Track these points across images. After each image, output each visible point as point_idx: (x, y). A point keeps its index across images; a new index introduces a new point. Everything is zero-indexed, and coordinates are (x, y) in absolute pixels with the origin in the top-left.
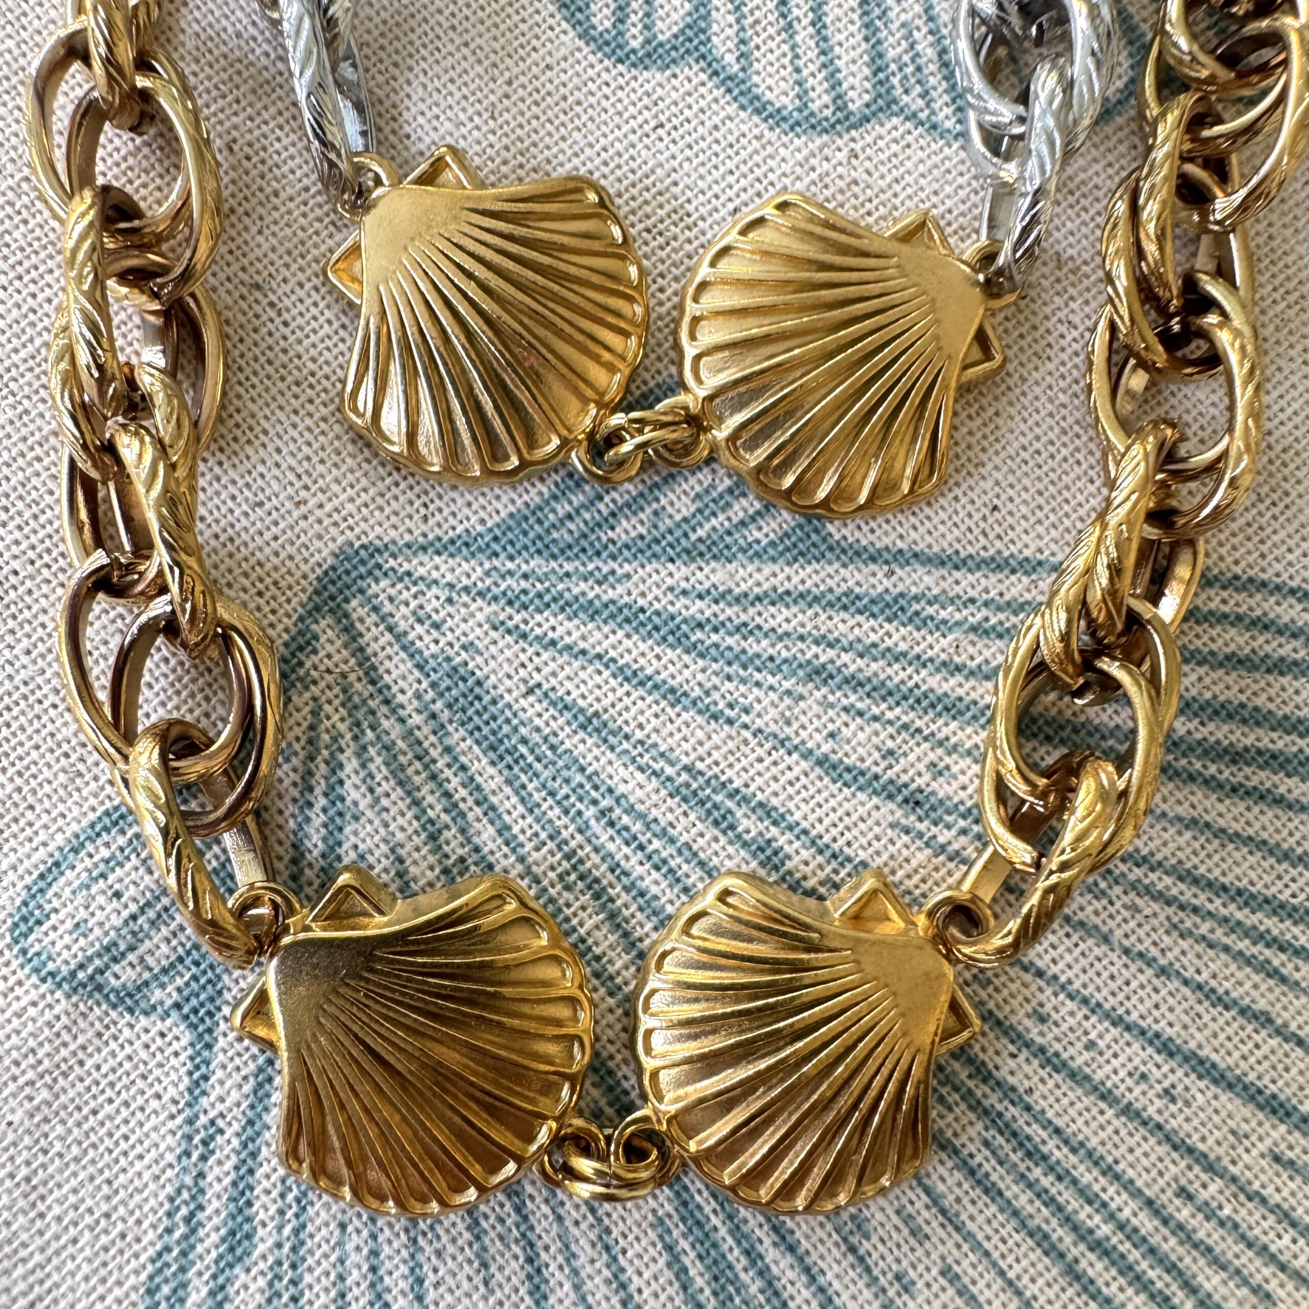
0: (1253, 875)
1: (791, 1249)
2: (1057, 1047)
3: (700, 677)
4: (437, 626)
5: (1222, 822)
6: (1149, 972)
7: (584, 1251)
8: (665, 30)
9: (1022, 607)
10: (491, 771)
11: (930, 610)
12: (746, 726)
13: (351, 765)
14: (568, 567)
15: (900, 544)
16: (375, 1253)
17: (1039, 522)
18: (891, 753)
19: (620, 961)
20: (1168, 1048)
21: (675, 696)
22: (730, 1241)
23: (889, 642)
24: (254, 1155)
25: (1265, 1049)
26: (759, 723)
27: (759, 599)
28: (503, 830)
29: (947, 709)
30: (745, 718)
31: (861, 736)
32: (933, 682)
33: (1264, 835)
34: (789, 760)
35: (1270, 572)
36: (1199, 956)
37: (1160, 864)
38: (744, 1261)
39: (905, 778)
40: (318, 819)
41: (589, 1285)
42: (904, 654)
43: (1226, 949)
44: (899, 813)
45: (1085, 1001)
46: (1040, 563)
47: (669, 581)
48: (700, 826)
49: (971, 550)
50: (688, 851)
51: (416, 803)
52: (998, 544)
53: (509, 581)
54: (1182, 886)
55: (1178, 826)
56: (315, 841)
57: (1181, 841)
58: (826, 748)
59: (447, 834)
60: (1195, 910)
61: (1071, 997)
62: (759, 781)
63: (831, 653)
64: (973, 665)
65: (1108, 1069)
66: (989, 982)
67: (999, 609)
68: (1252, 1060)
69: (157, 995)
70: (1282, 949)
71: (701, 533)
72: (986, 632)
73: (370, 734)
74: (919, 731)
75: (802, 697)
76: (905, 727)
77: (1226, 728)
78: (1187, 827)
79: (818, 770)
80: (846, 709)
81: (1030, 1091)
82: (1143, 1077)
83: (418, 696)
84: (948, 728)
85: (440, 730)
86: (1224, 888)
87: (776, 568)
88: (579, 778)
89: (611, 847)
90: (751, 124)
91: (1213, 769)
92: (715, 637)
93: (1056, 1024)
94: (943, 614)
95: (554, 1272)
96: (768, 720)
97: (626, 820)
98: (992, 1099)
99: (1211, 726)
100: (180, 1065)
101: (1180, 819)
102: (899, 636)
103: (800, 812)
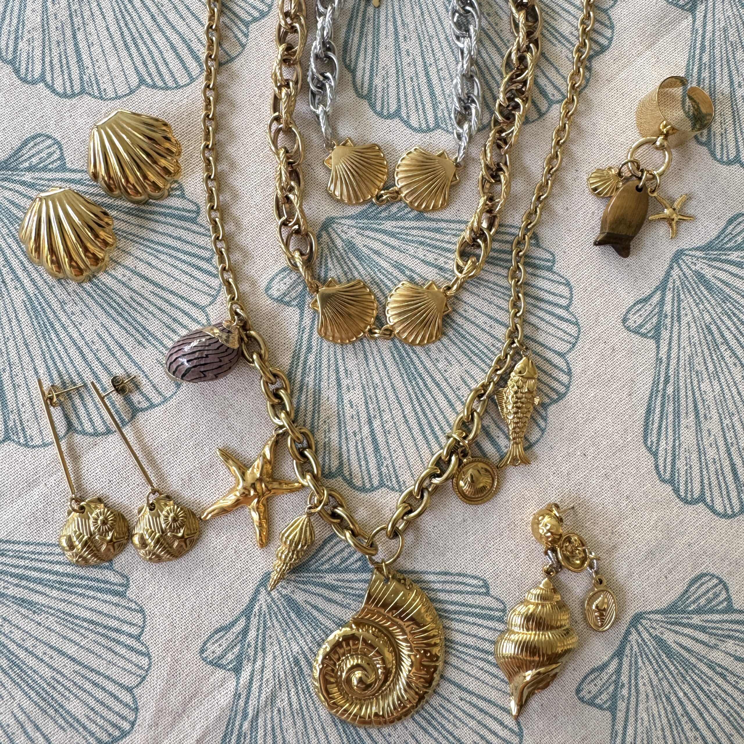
1: (415, 353)
2: (469, 317)
3: (398, 244)
4: (346, 233)
5: (503, 274)
6: (488, 303)
7: (375, 353)
8: (392, 111)
10: (357, 261)
11: (445, 231)
12: (407, 253)
13: (329, 260)
14: (372, 222)
15: (439, 218)
16: (335, 352)
18: (436, 259)
19: (382, 298)
20: (491, 317)
21: (393, 247)
22: (403, 351)
23: (436, 237)
24: (312, 333)
26: (410, 253)
27: (410, 228)
28: (359, 273)
29: (448, 251)
31: (430, 256)
32: (445, 245)
34: (416, 260)
35: (516, 224)
36: (498, 300)
37: (490, 282)
38: (406, 355)
39: (439, 264)
40: (323, 270)
41: (376, 359)
42: (439, 240)
44: (438, 271)
45: (474, 308)
46: (468, 221)
47: (392, 225)
48: (398, 273)
49: (453, 219)
50: (396, 277)
51: (342, 267)
52: (459, 218)
53: (360, 224)
54: (495, 286)
56: (322, 275)
57: (495, 277)
58: (423, 258)
59: (348, 274)
60: (497, 291)
61: (471, 307)
62: (410, 264)
63: (425, 239)
64: (453, 242)
65: (479, 321)
67: (459, 231)
69: (293, 303)
71: (398, 215)
72: (456, 235)
73: (333, 254)
74: (442, 255)
75: (418, 248)
76: (439, 254)
77: (505, 255)
78: (496, 275)
79: (422, 262)
80: (427, 250)
81: (463, 325)
82: (486, 323)
83: (342, 247)
84: (448, 255)
85: (347, 254)
87: (414, 222)
88: (374, 263)
89: (380, 276)
90: (409, 131)
91: (502, 263)
92: (401, 236)
93: (468, 312)
94: (448, 232)
95: (370, 357)
96: (412, 252)
97: (383, 271)
98: (456, 326)
99: (502, 255)
100: (298, 316)
101: (495, 273)
102: (438, 236)
103: (418, 270)
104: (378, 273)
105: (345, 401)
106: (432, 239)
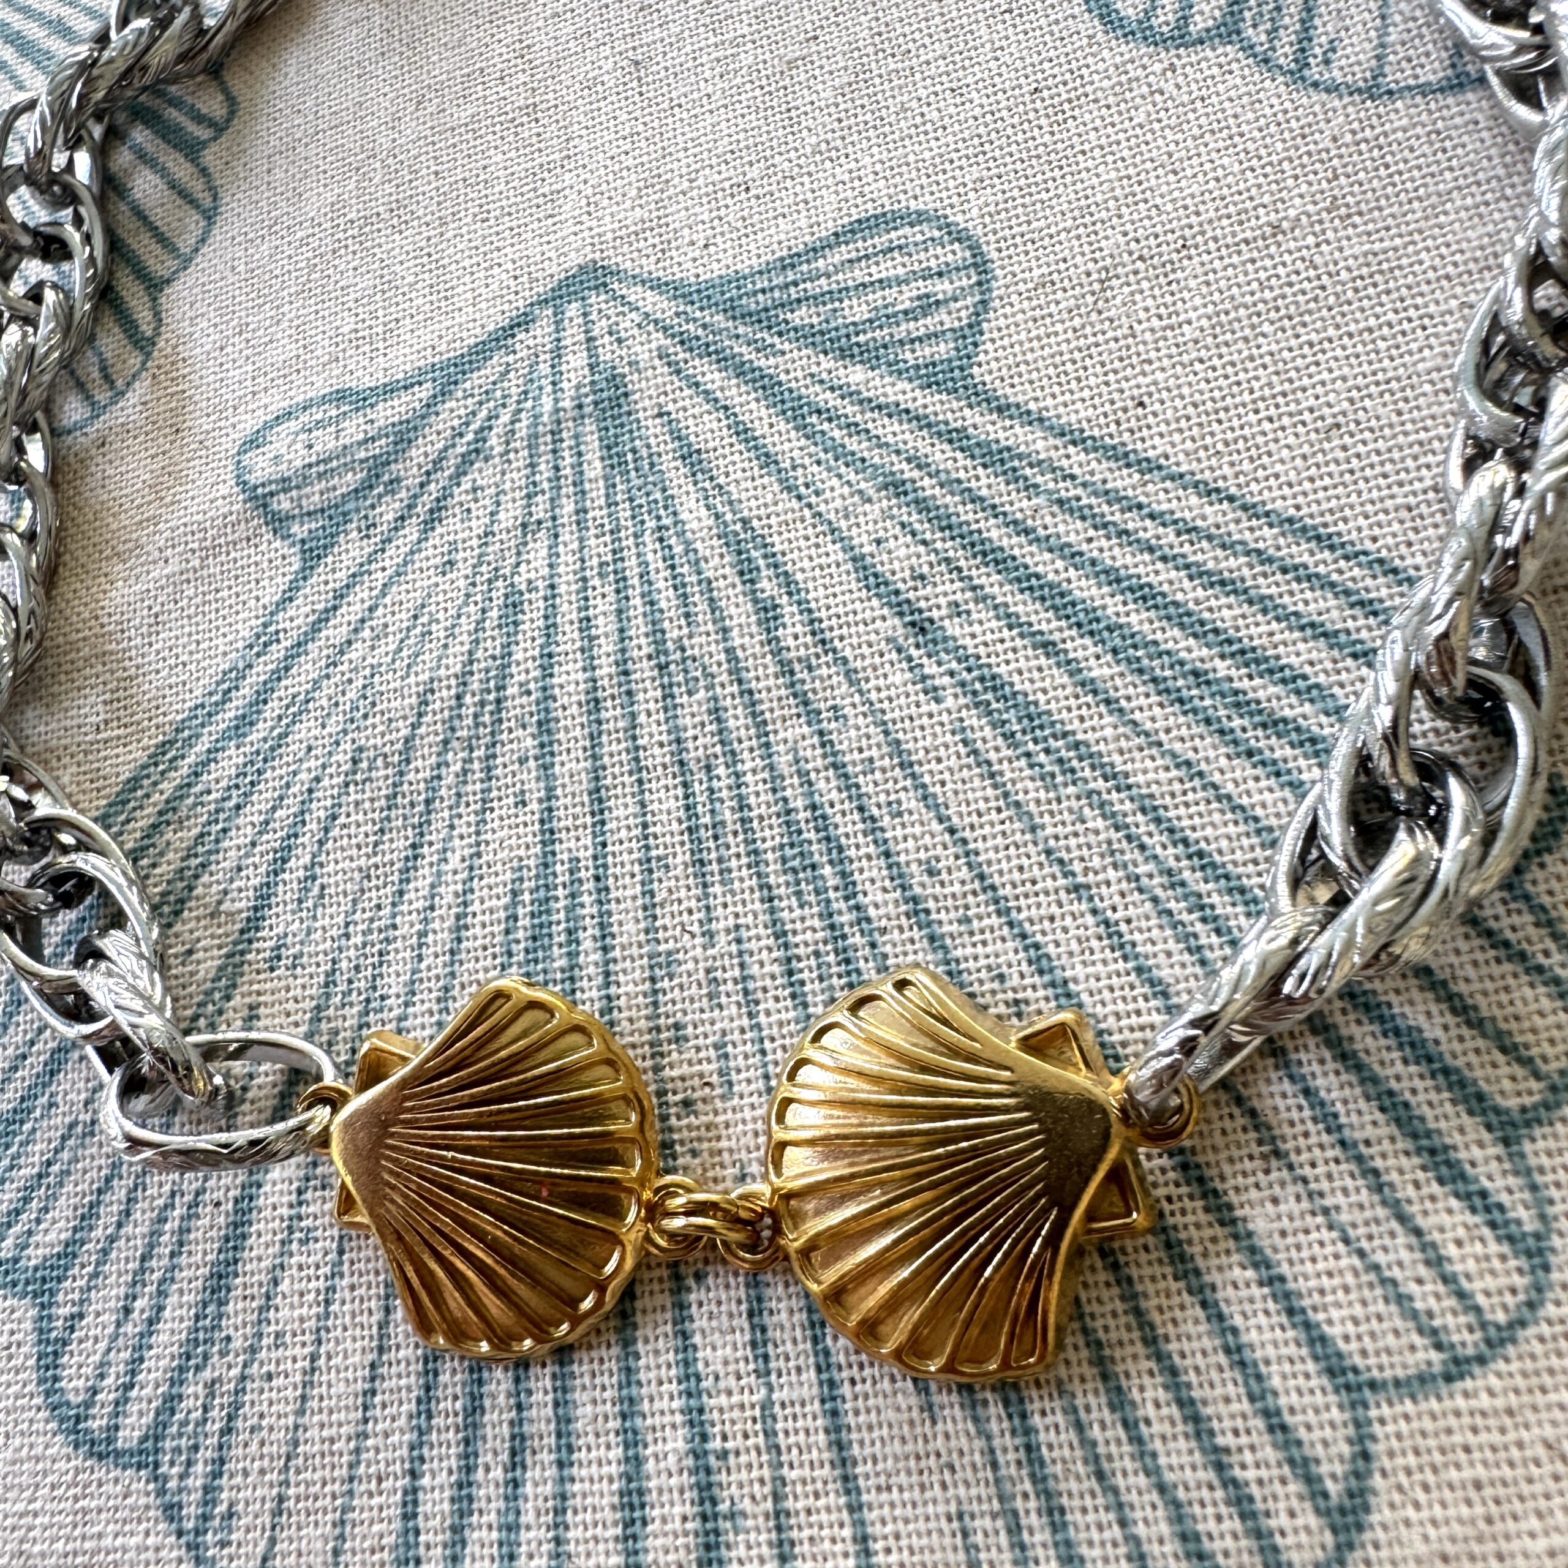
0: (1224, 843)
1: (605, 949)
2: (931, 904)
3: (796, 453)
4: (619, 341)
5: (1217, 777)
6: (1061, 882)
7: (455, 861)
9: (1119, 500)
10: (598, 464)
11: (1028, 472)
12: (810, 506)
14: (741, 330)
15: (1032, 406)
16: (318, 780)
17: (1180, 431)
18: (922, 577)
20: (1041, 963)
21: (768, 460)
22: (562, 915)
23: (973, 484)
24: (287, 669)
25: (1145, 1019)
26: (822, 508)
27: (879, 407)
28: (582, 511)
29: (997, 562)
30: (813, 499)
31: (903, 552)
32: (994, 534)
33: (1259, 812)
34: (830, 548)
35: (1409, 561)
36: (1123, 895)
37: (1129, 787)
38: (563, 938)
39: (923, 604)
41: (442, 890)
42: (982, 499)
43: (1155, 900)
44: (901, 631)
45: (982, 877)
46: (1160, 468)
47: (814, 369)
48: (728, 570)
49: (1096, 432)
50: (707, 585)
51: (532, 465)
52: (1126, 436)
53: (691, 327)
54: (1140, 818)
55: (1168, 761)
57: (1163, 776)
58: (866, 549)
59: (539, 498)
60: (1142, 847)
61: (969, 865)
62: (795, 555)
63: (916, 474)
64: (1041, 532)
65: (969, 950)
66: (900, 814)
67: (1096, 494)
68: (1124, 1022)
69: (295, 529)
70: (1218, 932)
71: (862, 338)
72: (1071, 511)
73: (529, 404)
74: (959, 570)
75: (869, 500)
76: (948, 560)
77: (1272, 690)
78: (1178, 766)
79: (849, 566)
80: (903, 525)
81: (884, 931)
82: (1001, 977)
83: (578, 387)
84: (990, 580)
85: (579, 418)
86: (1185, 842)
87: (908, 386)
88: (658, 495)
89: (650, 557)
91: (1237, 723)
92: (826, 426)
93: (942, 884)
94: (1039, 479)
95: (425, 865)
96: (831, 508)
97: (673, 541)
98: (845, 919)
99: (1257, 681)
101: (1174, 756)
102: (986, 483)
103: (816, 594)
104: (647, 538)
105: (236, 1001)
106: (950, 484)
